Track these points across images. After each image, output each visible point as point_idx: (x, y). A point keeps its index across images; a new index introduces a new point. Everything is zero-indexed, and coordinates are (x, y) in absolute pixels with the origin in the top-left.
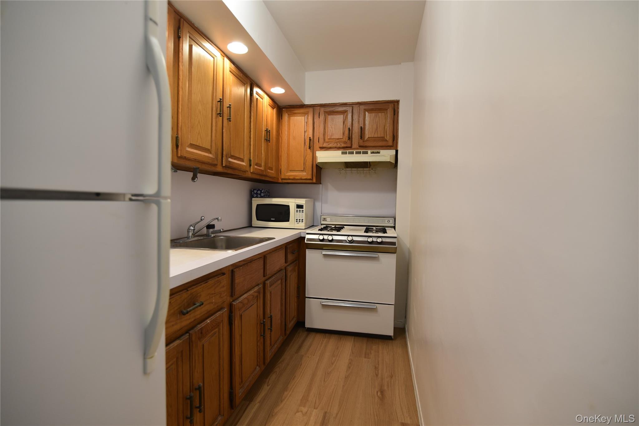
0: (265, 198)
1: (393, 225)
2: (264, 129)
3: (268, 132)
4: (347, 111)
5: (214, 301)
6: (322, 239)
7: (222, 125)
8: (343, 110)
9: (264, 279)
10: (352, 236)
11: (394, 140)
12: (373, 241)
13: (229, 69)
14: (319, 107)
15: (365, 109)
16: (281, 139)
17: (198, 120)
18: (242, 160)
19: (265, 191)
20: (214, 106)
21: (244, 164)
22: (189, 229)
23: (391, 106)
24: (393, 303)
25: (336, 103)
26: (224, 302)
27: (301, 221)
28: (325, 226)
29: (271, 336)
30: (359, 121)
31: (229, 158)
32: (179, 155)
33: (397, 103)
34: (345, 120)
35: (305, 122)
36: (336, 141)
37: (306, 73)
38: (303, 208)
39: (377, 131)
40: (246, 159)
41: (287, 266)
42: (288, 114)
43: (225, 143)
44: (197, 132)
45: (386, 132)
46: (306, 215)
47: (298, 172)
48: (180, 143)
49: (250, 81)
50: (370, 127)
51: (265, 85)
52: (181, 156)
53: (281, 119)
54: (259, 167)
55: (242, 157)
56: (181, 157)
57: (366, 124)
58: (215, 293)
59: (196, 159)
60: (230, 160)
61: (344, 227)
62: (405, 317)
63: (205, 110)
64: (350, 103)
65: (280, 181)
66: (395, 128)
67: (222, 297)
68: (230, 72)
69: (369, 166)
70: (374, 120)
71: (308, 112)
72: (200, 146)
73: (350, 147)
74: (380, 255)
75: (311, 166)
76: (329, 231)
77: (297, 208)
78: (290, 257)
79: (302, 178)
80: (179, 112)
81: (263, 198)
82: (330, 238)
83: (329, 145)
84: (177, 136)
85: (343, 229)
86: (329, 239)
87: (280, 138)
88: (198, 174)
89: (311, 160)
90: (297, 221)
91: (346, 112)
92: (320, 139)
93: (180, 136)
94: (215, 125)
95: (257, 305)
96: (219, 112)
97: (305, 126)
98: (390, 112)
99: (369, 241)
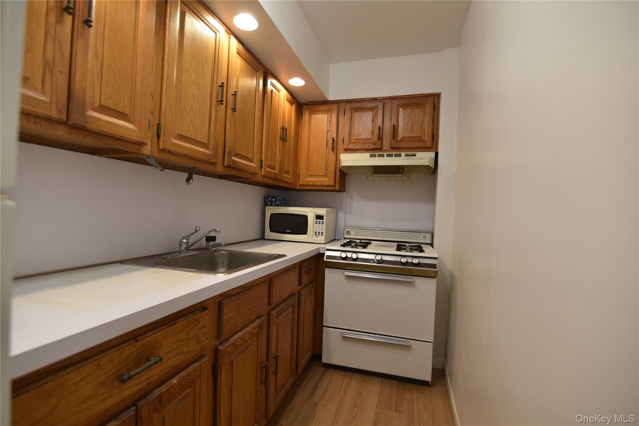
0: (280, 206)
1: (429, 242)
2: (280, 126)
3: (284, 129)
4: (378, 106)
5: (185, 349)
6: (345, 257)
7: (225, 116)
8: (372, 105)
9: (268, 308)
10: (381, 254)
11: (433, 141)
12: (407, 262)
13: (236, 50)
14: (345, 103)
15: (398, 104)
16: (301, 139)
17: (190, 105)
18: (251, 160)
19: (281, 199)
20: (214, 91)
21: (253, 165)
22: (181, 242)
23: (430, 100)
24: (432, 341)
25: (364, 99)
26: (203, 349)
27: (320, 234)
28: (348, 240)
29: (276, 380)
30: (391, 119)
31: (233, 157)
32: (161, 148)
33: (437, 97)
34: (375, 117)
35: (328, 121)
36: (364, 142)
37: (331, 65)
38: (323, 220)
39: (412, 130)
40: (256, 159)
41: (301, 289)
42: (309, 112)
43: (228, 139)
44: (188, 121)
45: (424, 131)
46: (327, 227)
47: (319, 177)
48: (162, 133)
49: (264, 69)
50: (405, 125)
51: (283, 76)
52: (163, 148)
53: (301, 117)
54: (273, 170)
55: (251, 157)
56: (164, 151)
57: (400, 122)
58: (187, 339)
59: (185, 154)
60: (234, 158)
61: (371, 243)
62: (445, 355)
63: (200, 94)
64: (381, 97)
65: (298, 187)
66: (435, 126)
67: (200, 343)
68: (237, 54)
69: (401, 172)
70: (409, 117)
71: (332, 109)
72: (192, 139)
73: (380, 149)
74: (416, 279)
75: (333, 171)
76: (353, 248)
77: (316, 219)
78: (306, 278)
79: (323, 184)
80: (163, 92)
81: (278, 206)
82: (354, 256)
83: (355, 146)
84: (159, 122)
85: (370, 245)
86: (353, 258)
87: (299, 139)
88: (194, 175)
89: (334, 164)
90: (316, 234)
91: (376, 108)
92: (345, 139)
93: (162, 123)
94: (214, 114)
95: (258, 344)
96: (220, 99)
97: (328, 125)
98: (429, 108)
99: (402, 261)
